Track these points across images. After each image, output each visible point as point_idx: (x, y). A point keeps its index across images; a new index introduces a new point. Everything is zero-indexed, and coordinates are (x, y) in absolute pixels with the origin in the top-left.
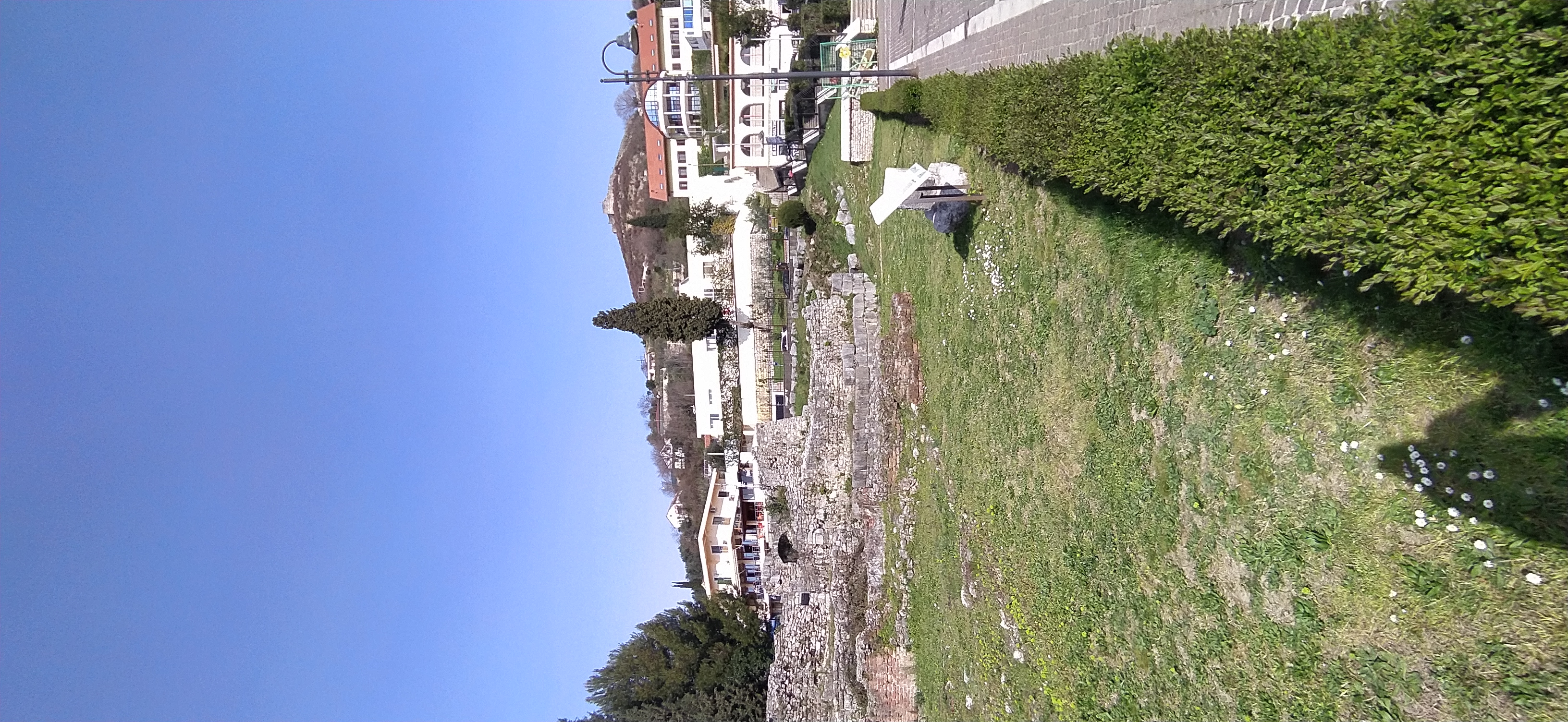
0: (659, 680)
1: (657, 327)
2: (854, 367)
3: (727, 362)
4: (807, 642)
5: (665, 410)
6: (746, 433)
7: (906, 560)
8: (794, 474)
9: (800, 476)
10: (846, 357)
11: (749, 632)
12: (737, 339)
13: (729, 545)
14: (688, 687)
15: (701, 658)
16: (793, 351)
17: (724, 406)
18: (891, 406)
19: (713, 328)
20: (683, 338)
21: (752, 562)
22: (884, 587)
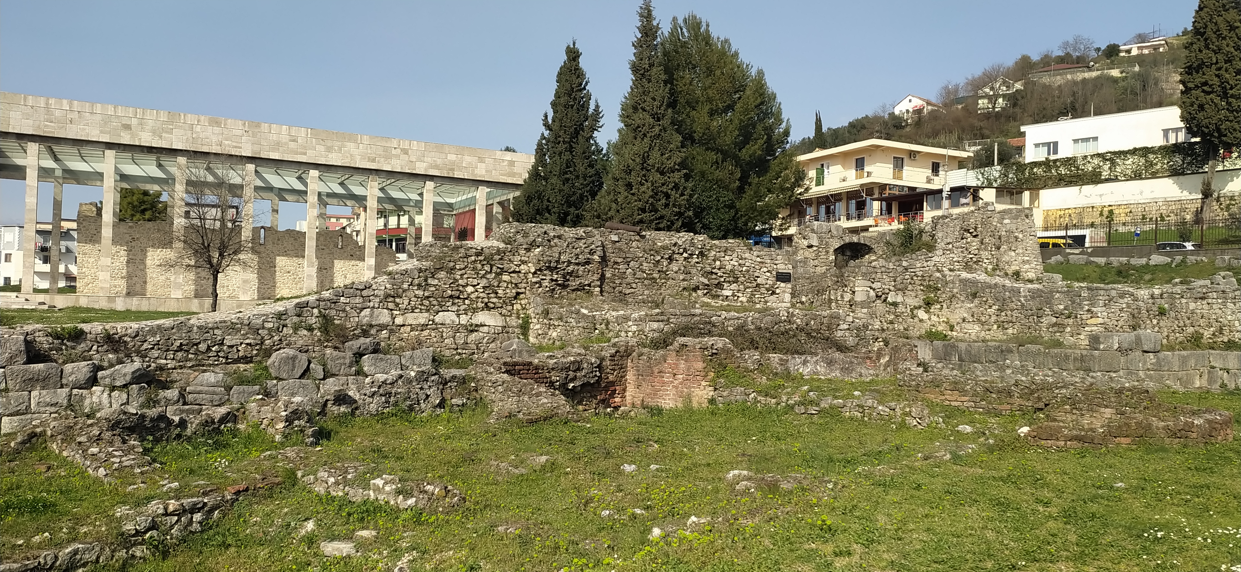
0: (697, 102)
1: (1207, 47)
2: (1119, 350)
3: (1143, 160)
4: (731, 279)
5: (1069, 77)
6: (1026, 195)
7: (818, 405)
8: (952, 262)
9: (951, 270)
10: (1138, 340)
11: (753, 209)
12: (1183, 174)
13: (866, 180)
14: (689, 138)
15: (722, 152)
16: (1157, 259)
17: (1069, 162)
18: (1039, 399)
19: (1203, 135)
20: (1186, 91)
21: (843, 211)
22: (787, 375)
